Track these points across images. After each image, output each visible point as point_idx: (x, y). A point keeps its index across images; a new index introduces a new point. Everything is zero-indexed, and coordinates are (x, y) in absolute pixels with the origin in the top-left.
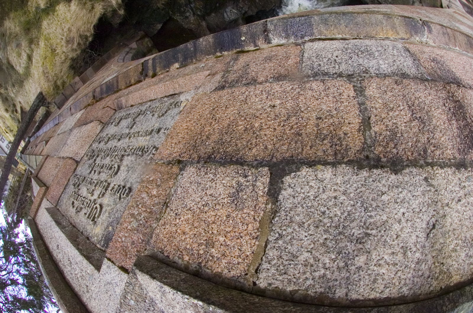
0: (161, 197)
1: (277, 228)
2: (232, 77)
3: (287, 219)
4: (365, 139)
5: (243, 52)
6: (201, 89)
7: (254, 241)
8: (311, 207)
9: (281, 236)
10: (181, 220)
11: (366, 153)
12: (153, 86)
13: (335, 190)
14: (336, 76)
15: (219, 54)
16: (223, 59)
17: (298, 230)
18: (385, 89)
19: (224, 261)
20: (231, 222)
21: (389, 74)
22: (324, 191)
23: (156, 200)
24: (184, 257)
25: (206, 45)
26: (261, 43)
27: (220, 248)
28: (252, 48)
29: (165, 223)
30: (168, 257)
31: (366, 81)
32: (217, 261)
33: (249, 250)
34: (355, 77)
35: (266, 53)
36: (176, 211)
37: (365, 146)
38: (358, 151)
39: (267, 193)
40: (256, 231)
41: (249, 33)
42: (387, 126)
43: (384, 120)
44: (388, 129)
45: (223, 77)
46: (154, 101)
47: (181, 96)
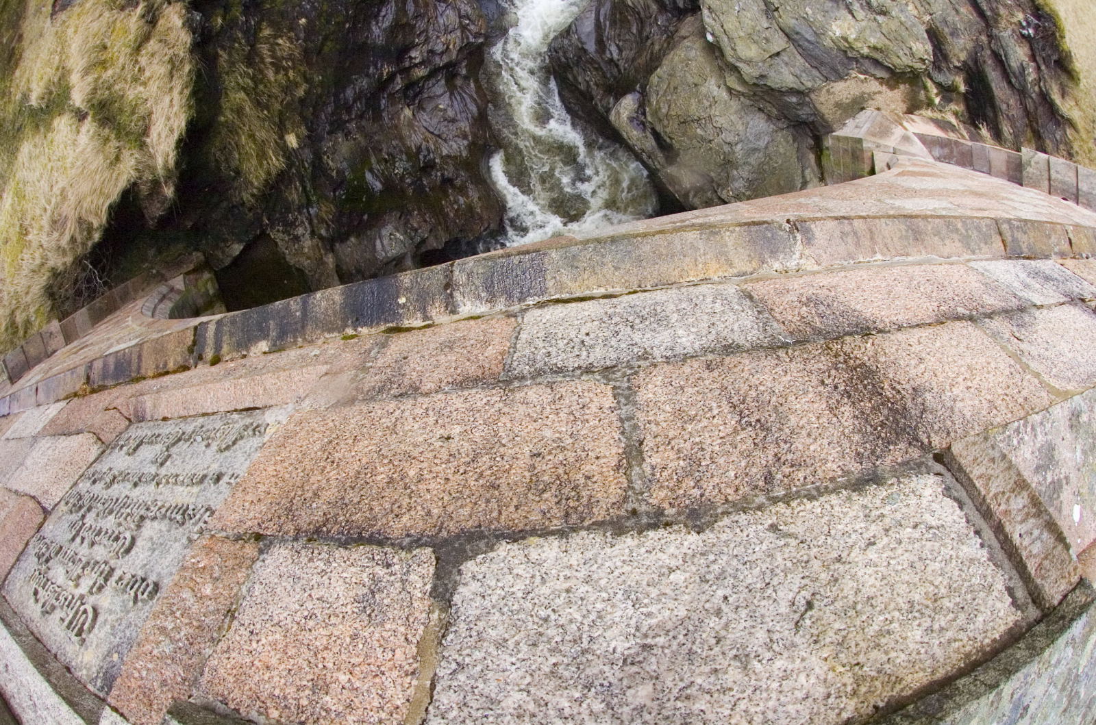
0: (222, 599)
1: (453, 653)
3: (471, 637)
4: (630, 481)
7: (408, 679)
8: (518, 611)
9: (461, 666)
10: (260, 643)
11: (630, 506)
13: (567, 578)
17: (496, 653)
18: (682, 383)
19: (350, 718)
20: (361, 646)
21: (696, 352)
22: (543, 581)
23: (212, 606)
24: (269, 711)
27: (341, 694)
29: (229, 648)
30: (237, 710)
32: (337, 719)
33: (400, 696)
36: (252, 627)
37: (630, 493)
38: (614, 504)
39: (431, 593)
40: (411, 661)
42: (679, 451)
43: (673, 442)
44: (682, 455)
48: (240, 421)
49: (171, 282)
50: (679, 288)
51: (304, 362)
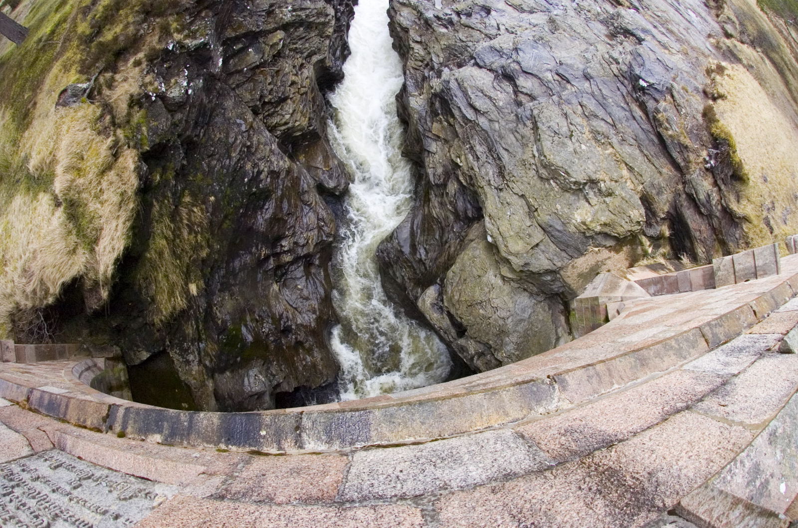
2: (237, 487)
5: (259, 453)
6: (188, 489)
12: (117, 449)
14: (395, 499)
15: (223, 446)
16: (228, 456)
25: (207, 427)
26: (288, 446)
28: (274, 451)
31: (443, 500)
34: (425, 498)
35: (293, 462)
41: (273, 427)
45: (224, 483)
46: (115, 473)
47: (157, 486)
48: (137, 485)
49: (95, 359)
50: (469, 435)
51: (188, 460)
